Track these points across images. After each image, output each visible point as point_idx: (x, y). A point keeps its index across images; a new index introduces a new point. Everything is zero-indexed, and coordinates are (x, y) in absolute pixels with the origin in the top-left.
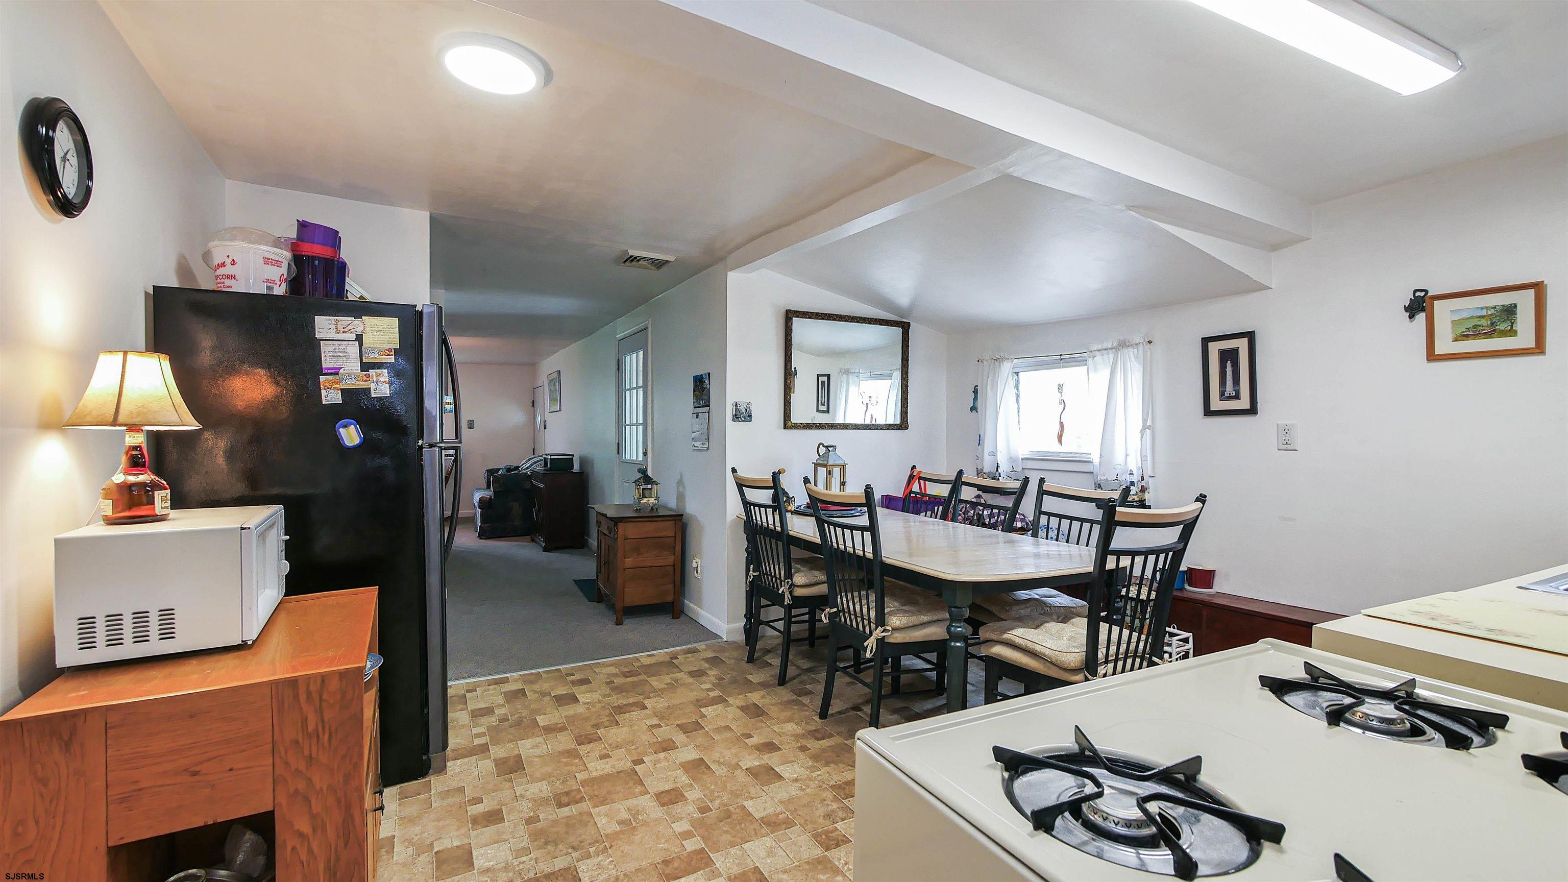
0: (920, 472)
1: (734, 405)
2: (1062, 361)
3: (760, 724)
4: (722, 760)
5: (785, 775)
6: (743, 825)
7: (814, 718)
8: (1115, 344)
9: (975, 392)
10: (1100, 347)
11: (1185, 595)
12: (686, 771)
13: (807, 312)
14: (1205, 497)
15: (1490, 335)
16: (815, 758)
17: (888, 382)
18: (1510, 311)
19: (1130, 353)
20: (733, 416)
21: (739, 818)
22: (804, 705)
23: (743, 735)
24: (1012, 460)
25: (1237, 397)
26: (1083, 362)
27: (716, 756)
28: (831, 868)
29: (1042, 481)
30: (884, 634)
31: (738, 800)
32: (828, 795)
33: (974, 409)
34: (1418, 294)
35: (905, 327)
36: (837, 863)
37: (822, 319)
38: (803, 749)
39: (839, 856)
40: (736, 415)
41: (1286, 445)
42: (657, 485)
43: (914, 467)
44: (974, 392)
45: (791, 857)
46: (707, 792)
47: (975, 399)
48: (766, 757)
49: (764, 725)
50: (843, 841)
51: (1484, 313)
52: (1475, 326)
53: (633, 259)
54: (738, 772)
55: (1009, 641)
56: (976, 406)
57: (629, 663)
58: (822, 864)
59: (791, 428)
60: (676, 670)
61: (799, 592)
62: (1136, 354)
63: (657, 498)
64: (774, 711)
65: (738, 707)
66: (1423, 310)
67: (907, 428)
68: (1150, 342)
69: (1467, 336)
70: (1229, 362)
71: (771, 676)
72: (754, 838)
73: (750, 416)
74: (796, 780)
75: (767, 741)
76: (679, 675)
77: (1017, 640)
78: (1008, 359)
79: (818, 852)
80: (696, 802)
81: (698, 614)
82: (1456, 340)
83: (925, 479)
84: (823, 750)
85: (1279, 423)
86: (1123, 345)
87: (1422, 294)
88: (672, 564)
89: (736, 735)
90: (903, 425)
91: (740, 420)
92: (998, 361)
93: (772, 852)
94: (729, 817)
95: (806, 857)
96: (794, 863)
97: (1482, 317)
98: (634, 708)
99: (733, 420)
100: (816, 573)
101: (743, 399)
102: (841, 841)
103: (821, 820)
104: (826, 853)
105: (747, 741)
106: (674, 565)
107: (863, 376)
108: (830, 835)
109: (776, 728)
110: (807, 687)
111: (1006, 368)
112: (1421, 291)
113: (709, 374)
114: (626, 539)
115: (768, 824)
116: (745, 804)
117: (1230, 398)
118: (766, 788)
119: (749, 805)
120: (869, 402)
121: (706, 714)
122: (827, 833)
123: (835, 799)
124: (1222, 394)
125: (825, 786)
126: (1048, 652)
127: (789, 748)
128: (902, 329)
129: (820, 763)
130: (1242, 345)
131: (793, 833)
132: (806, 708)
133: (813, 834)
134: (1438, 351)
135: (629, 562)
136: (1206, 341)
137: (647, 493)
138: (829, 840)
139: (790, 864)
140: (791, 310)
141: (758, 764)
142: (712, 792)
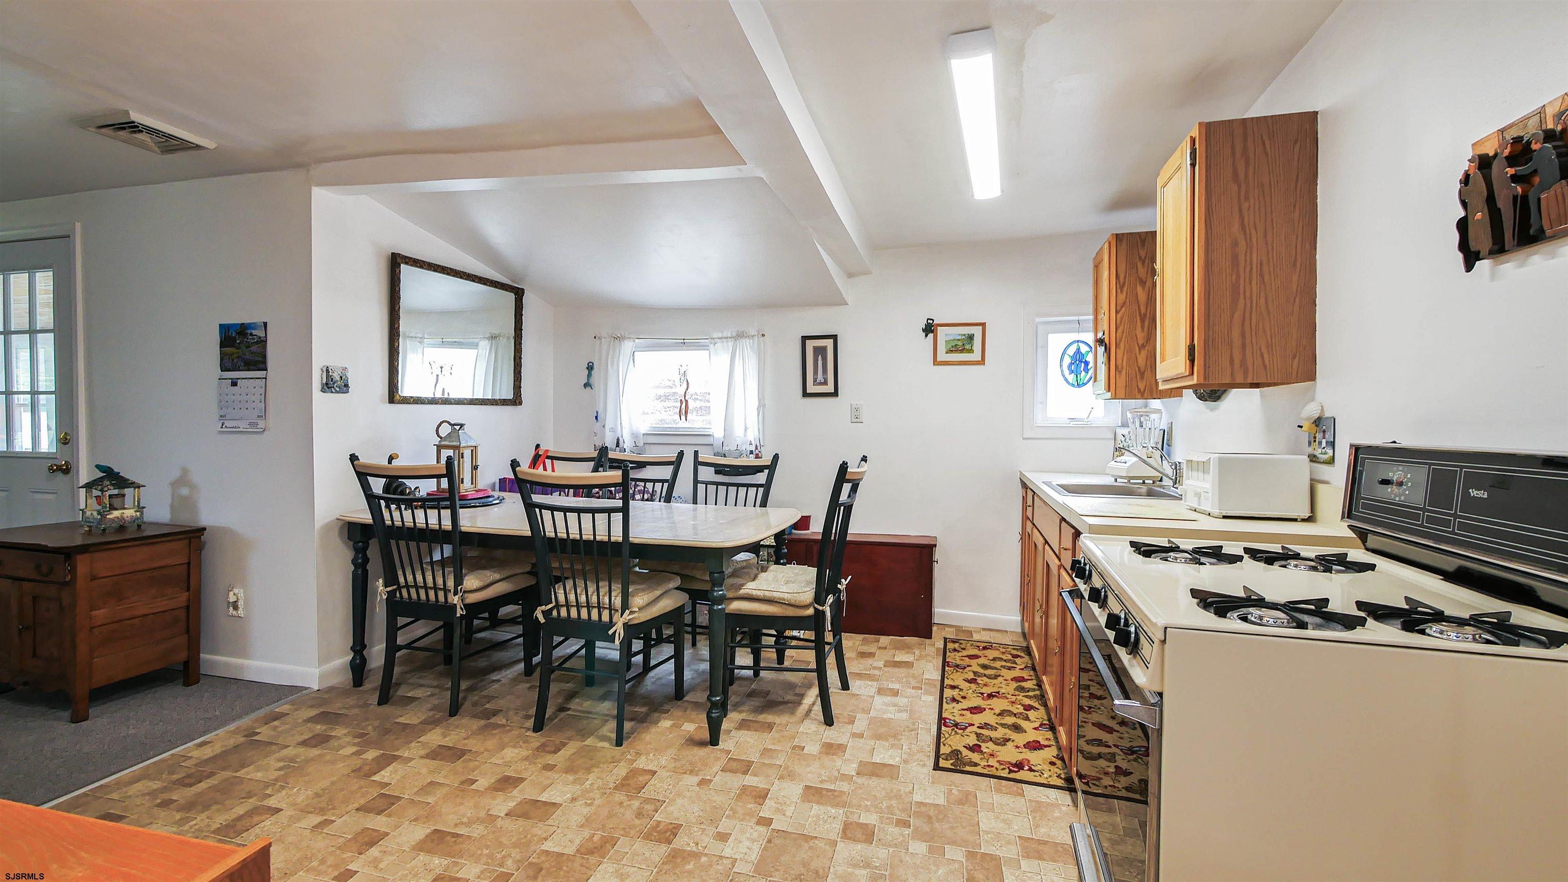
0: (547, 451)
1: (325, 369)
2: (683, 344)
3: (471, 765)
4: (465, 820)
5: (558, 800)
6: (565, 868)
7: (526, 734)
8: (734, 334)
9: (590, 369)
10: (720, 335)
11: (794, 537)
12: (430, 852)
13: (418, 260)
14: (866, 457)
15: (962, 351)
16: (569, 770)
17: (473, 353)
18: (971, 337)
19: (746, 342)
20: (323, 384)
21: (553, 864)
22: (504, 726)
23: (462, 783)
24: (635, 435)
25: (825, 383)
26: (704, 347)
27: (452, 819)
28: (688, 855)
29: (696, 453)
30: (631, 617)
31: (533, 848)
32: (619, 797)
33: (587, 385)
34: (929, 321)
35: (519, 293)
36: (689, 849)
37: (435, 271)
38: (549, 768)
39: (682, 841)
40: (327, 384)
41: (856, 418)
42: (139, 487)
43: (538, 446)
44: (587, 368)
45: (644, 867)
46: (484, 860)
47: (589, 375)
48: (515, 792)
49: (477, 763)
50: (675, 828)
51: (960, 338)
52: (956, 345)
53: (133, 127)
54: (499, 823)
55: (745, 596)
56: (590, 381)
57: (172, 766)
58: (676, 857)
59: (400, 402)
60: (274, 747)
61: (472, 598)
62: (752, 345)
63: (140, 509)
64: (473, 744)
65: (422, 757)
66: (932, 332)
67: (520, 403)
68: (763, 335)
69: (952, 351)
70: (820, 356)
71: (434, 708)
72: (590, 873)
73: (346, 386)
74: (574, 800)
75: (498, 777)
76: (290, 752)
77: (754, 593)
78: (630, 338)
79: (663, 849)
80: (482, 876)
81: (241, 668)
82: (947, 353)
83: (553, 458)
84: (571, 759)
85: (853, 403)
86: (740, 336)
87: (931, 322)
88: (185, 604)
89: (454, 787)
90: (516, 400)
91: (334, 391)
92: (619, 339)
93: (622, 874)
94: (541, 870)
95: (658, 860)
96: (653, 871)
97: (959, 340)
98: (256, 819)
99: (323, 391)
100: (487, 573)
101: (336, 363)
102: (674, 830)
103: (637, 822)
104: (671, 846)
105: (474, 787)
106: (188, 607)
107: (428, 343)
108: (659, 829)
109: (494, 760)
110: (486, 706)
111: (628, 346)
112: (931, 319)
113: (265, 324)
114: (94, 578)
115: (591, 852)
116: (544, 847)
117: (820, 384)
118: (550, 822)
119: (548, 846)
120: (439, 373)
121: (386, 780)
122: (654, 828)
123: (630, 798)
124: (815, 380)
125: (608, 791)
126: (786, 596)
127: (531, 772)
128: (515, 295)
129: (580, 773)
130: (829, 343)
131: (623, 844)
132: (508, 728)
133: (643, 837)
134: (938, 360)
135: (100, 614)
136: (804, 339)
137: (116, 502)
138: (663, 833)
139: (650, 874)
140: (400, 254)
141: (514, 804)
142: (490, 856)
